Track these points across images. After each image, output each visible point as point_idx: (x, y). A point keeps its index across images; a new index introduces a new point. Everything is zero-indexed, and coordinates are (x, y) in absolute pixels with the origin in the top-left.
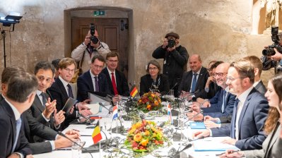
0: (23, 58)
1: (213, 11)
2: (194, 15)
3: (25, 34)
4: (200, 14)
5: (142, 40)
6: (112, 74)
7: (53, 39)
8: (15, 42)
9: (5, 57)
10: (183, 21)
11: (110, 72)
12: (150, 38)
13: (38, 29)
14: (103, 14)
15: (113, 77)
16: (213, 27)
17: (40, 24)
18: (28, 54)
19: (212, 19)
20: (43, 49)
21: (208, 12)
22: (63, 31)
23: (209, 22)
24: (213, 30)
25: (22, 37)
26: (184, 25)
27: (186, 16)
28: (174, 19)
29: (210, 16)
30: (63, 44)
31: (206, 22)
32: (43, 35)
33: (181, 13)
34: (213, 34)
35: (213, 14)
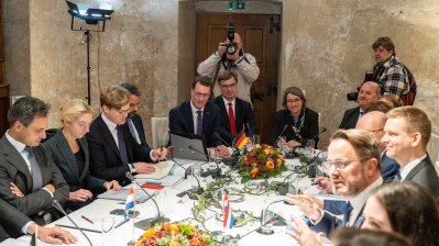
0: (119, 71)
1: (415, 7)
2: (382, 12)
3: (124, 35)
4: (393, 11)
5: (296, 50)
6: (230, 104)
7: (161, 44)
8: (109, 47)
9: (89, 68)
10: (364, 22)
11: (226, 102)
12: (309, 47)
13: (141, 28)
14: (243, 8)
15: (231, 109)
16: (412, 32)
17: (145, 22)
18: (126, 65)
19: (413, 20)
20: (147, 58)
21: (405, 8)
22: (176, 32)
23: (407, 25)
24: (413, 39)
25: (119, 40)
26: (364, 29)
27: (368, 13)
28: (349, 17)
29: (409, 15)
30: (177, 53)
31: (401, 24)
32: (147, 38)
33: (360, 7)
34: (412, 46)
35: (415, 11)
